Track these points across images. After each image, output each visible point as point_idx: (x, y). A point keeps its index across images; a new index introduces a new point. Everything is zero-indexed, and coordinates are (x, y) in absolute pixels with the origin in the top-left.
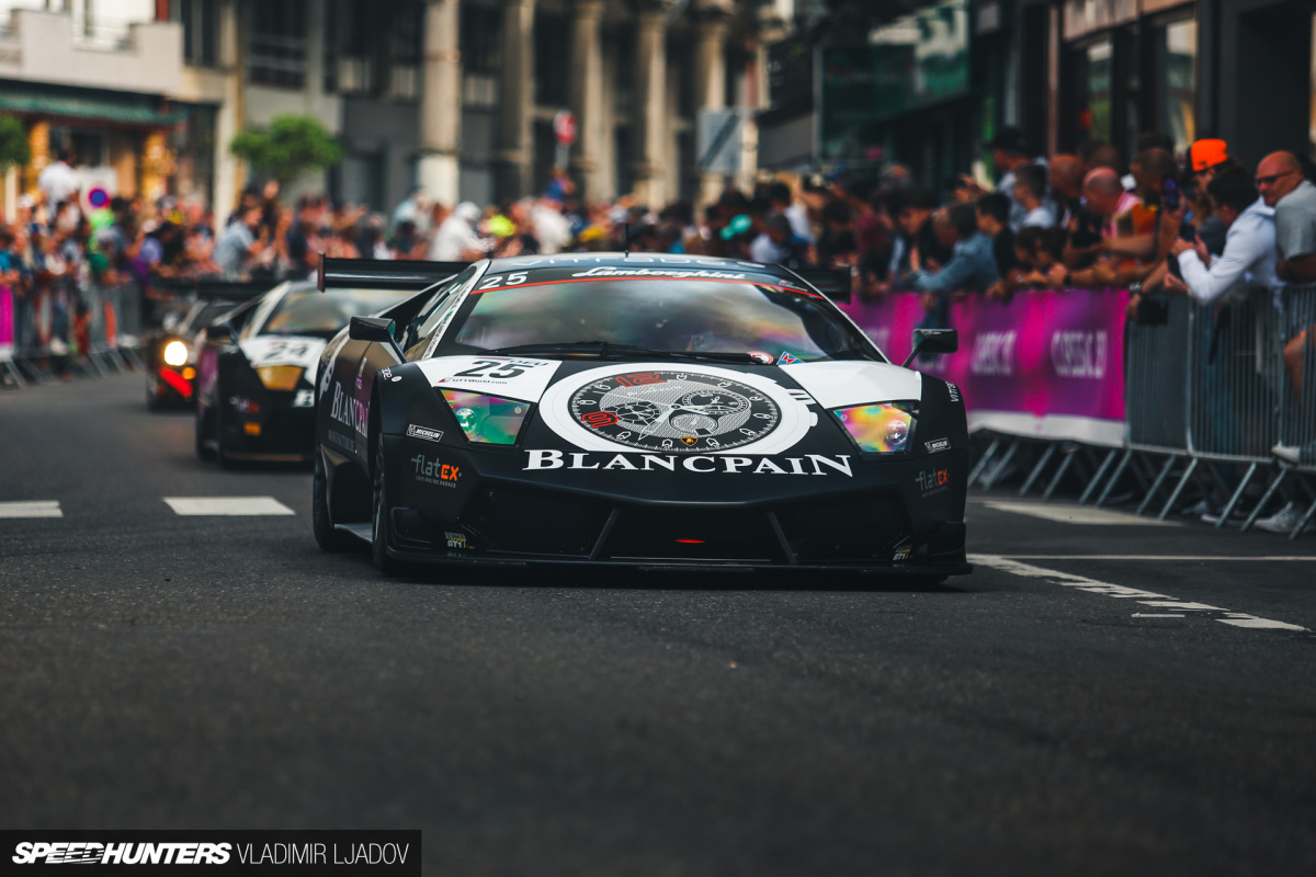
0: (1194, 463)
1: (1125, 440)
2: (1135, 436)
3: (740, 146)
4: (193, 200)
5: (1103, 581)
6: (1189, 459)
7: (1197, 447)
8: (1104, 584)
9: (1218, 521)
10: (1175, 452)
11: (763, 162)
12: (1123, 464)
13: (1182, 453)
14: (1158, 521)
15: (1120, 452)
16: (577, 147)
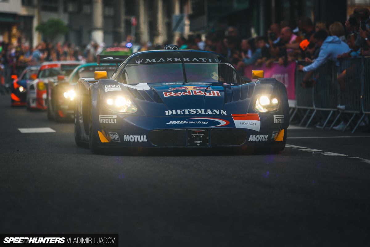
0: (315, 111)
1: (295, 105)
2: (298, 104)
3: (184, 25)
4: (26, 44)
5: (289, 144)
6: (314, 110)
7: (316, 107)
8: (289, 145)
9: (322, 128)
10: (309, 108)
11: (191, 29)
12: (295, 112)
13: (311, 108)
14: (305, 128)
15: (294, 109)
16: (138, 27)
